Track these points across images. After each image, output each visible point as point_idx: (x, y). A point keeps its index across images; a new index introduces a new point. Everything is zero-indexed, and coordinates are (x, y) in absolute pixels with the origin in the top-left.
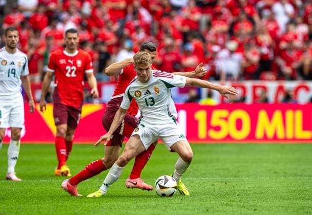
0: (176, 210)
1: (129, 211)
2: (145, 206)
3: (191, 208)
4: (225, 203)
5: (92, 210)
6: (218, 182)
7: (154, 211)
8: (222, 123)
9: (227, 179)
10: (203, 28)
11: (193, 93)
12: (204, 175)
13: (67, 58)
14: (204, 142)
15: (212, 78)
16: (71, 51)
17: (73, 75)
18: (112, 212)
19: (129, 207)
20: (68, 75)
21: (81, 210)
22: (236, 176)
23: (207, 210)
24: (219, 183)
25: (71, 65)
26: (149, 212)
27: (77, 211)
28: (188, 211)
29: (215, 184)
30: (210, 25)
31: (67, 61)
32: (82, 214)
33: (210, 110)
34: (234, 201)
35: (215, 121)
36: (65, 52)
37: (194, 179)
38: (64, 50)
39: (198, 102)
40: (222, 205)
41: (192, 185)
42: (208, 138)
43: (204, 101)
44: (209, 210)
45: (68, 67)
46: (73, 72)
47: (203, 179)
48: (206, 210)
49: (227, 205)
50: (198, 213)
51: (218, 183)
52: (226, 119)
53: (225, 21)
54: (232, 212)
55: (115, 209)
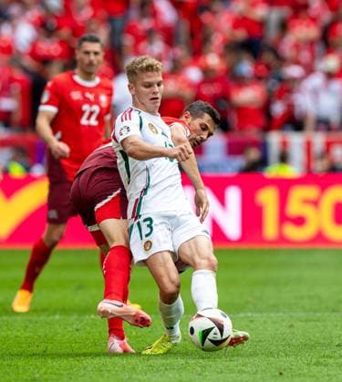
0: (222, 372)
1: (134, 376)
2: (163, 365)
3: (249, 369)
4: (314, 361)
5: (65, 372)
6: (301, 321)
7: (180, 376)
8: (308, 211)
9: (318, 314)
10: (272, 33)
11: (254, 154)
12: (275, 308)
13: (83, 89)
14: (274, 247)
15: (289, 127)
16: (88, 76)
17: (93, 122)
18: (102, 376)
19: (134, 368)
20: (84, 121)
21: (45, 373)
22: (333, 311)
23: (281, 374)
24: (303, 324)
25: (91, 103)
26: (171, 375)
27: (37, 376)
28: (244, 375)
29: (295, 325)
30: (284, 27)
31: (83, 95)
32: (47, 380)
33: (284, 186)
34: (331, 357)
35: (295, 208)
36: (78, 79)
37: (254, 315)
38: (74, 74)
39: (261, 171)
40: (308, 364)
41: (252, 326)
42: (282, 239)
43: (275, 170)
44: (285, 373)
45: (86, 107)
46: (94, 117)
47: (272, 315)
48: (277, 374)
49: (317, 364)
50: (263, 378)
51: (300, 323)
52: (315, 203)
53: (314, 20)
54: (327, 378)
55: (109, 371)
